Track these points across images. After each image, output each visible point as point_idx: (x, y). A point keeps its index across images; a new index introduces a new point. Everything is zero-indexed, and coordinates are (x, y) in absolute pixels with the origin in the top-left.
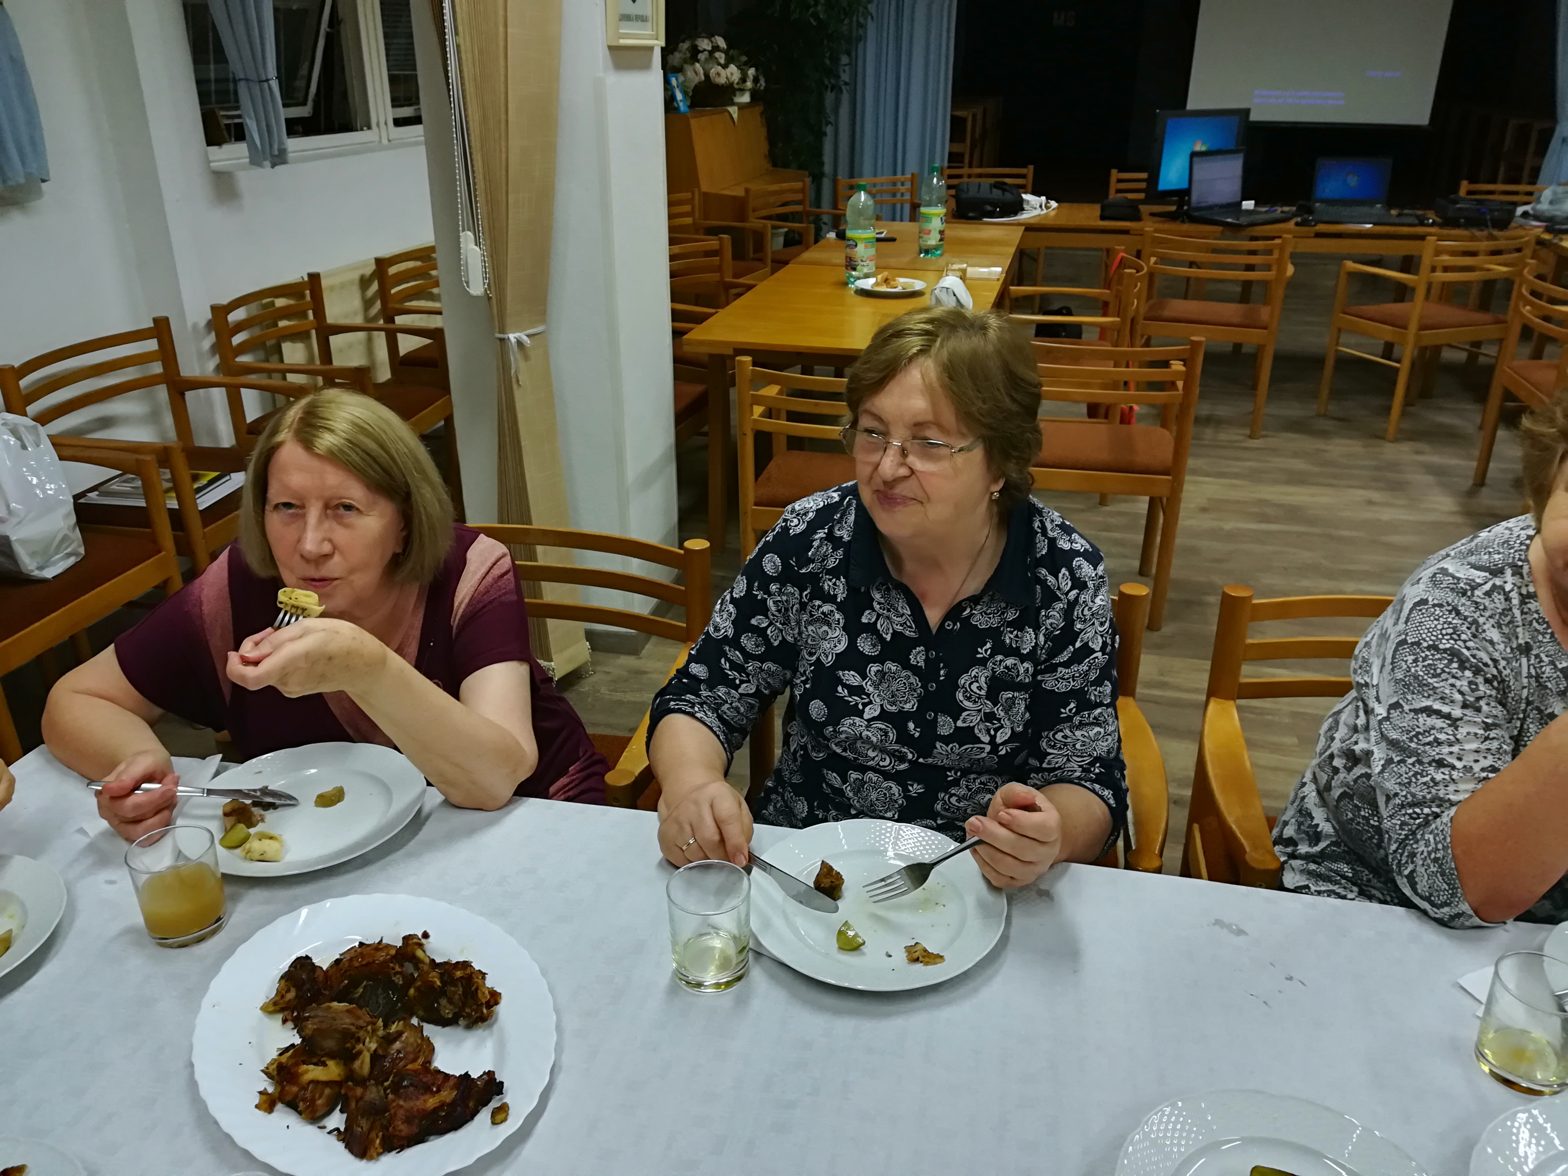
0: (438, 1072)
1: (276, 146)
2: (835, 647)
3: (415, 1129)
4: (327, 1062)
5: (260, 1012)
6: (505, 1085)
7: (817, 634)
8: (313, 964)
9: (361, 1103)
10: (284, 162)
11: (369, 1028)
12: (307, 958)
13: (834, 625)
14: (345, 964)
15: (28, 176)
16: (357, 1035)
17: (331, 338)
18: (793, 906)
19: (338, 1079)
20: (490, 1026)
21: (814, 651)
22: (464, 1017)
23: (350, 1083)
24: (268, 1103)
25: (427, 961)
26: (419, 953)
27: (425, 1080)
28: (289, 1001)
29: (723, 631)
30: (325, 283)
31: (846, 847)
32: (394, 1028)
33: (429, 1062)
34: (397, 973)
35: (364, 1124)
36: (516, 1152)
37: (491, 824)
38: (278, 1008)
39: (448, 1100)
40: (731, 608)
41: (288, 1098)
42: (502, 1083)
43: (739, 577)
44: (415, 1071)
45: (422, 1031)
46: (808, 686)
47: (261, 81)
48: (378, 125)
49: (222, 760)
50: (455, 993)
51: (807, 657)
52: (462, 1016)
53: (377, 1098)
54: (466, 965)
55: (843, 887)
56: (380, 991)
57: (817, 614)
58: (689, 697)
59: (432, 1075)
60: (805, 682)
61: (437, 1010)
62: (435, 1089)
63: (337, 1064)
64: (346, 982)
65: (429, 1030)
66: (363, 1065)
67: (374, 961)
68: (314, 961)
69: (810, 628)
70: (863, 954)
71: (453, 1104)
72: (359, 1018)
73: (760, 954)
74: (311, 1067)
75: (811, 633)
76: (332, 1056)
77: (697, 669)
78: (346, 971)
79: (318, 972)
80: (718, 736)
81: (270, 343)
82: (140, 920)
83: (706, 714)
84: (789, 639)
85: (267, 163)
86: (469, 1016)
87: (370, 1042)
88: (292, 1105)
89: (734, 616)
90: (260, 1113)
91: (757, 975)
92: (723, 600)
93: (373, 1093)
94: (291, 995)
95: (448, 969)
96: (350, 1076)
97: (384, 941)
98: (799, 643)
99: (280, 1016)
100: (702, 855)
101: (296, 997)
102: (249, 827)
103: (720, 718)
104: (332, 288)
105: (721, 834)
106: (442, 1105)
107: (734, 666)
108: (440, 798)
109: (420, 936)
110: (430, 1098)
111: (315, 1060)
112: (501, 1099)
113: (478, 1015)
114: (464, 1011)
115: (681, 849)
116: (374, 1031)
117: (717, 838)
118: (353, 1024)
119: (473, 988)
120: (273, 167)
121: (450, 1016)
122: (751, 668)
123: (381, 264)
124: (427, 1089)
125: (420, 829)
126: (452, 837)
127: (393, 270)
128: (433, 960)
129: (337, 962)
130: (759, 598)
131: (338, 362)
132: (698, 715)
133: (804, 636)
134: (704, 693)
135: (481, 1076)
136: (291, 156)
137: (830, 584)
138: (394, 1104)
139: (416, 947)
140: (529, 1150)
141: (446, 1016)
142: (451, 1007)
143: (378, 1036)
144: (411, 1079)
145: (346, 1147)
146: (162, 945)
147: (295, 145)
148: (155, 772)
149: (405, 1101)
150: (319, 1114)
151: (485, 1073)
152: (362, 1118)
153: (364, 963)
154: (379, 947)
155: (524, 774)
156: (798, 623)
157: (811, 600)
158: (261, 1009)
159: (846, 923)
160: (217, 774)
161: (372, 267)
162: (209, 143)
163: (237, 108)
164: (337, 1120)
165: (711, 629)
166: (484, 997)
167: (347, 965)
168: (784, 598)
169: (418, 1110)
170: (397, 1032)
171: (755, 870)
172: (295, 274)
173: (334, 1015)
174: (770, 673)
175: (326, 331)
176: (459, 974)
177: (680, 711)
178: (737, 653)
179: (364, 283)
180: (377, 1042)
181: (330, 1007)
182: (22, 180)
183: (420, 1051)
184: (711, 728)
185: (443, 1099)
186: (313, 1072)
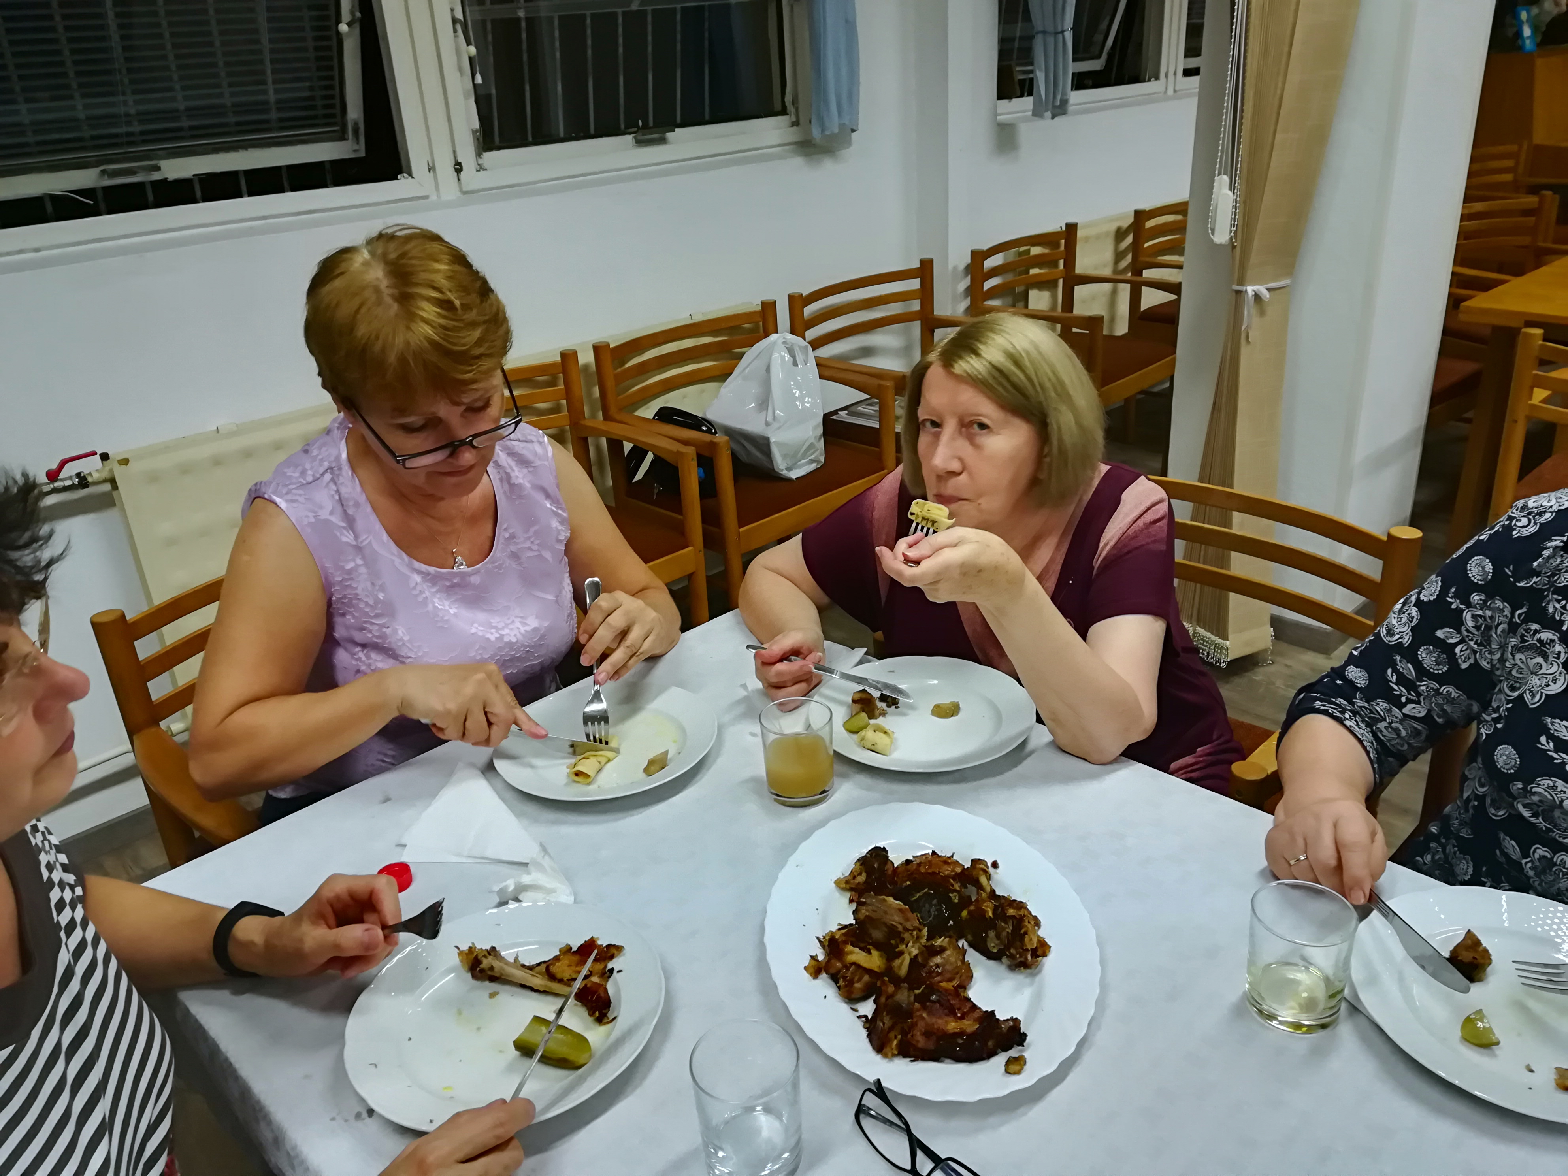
0: (968, 1000)
1: (1059, 97)
2: (1548, 686)
3: (931, 1045)
4: (872, 951)
5: (834, 885)
6: (1028, 1038)
7: (1527, 665)
8: (888, 857)
9: (890, 1000)
10: (1064, 113)
11: (915, 933)
12: (884, 849)
13: (1551, 659)
14: (913, 867)
15: (842, 126)
16: (902, 935)
17: (1076, 287)
18: (1413, 970)
19: (876, 970)
20: (1034, 975)
21: (1518, 685)
22: (1008, 957)
23: (886, 979)
24: (816, 969)
25: (988, 889)
26: (983, 880)
27: (952, 1002)
28: (859, 883)
29: (1397, 636)
30: (1080, 233)
31: (1506, 924)
32: (939, 942)
33: (964, 987)
34: (955, 891)
35: (888, 1021)
36: (1022, 1110)
37: (1093, 777)
38: (848, 887)
39: (969, 1030)
40: (1414, 611)
41: (833, 971)
42: (1025, 1035)
43: (1433, 577)
44: (946, 990)
45: (964, 955)
46: (1499, 726)
47: (1057, 33)
48: (1166, 76)
49: (866, 653)
50: (1004, 929)
51: (1507, 691)
52: (1006, 955)
53: (906, 1002)
54: (1021, 905)
55: (1489, 969)
56: (935, 902)
57: (1531, 641)
58: (1339, 700)
59: (960, 1000)
60: (1496, 721)
61: (985, 940)
62: (959, 1015)
63: (881, 956)
64: (908, 883)
65: (973, 957)
66: (903, 966)
67: (939, 872)
68: (889, 854)
69: (1519, 656)
70: (1495, 1056)
71: (972, 1036)
72: (907, 920)
73: (1355, 1009)
74: (857, 950)
75: (1518, 662)
76: (878, 947)
77: (1356, 674)
78: (912, 874)
79: (889, 866)
80: (1368, 753)
81: (1019, 289)
82: (763, 773)
83: (1358, 725)
84: (1484, 664)
85: (1048, 114)
86: (1011, 957)
87: (913, 947)
88: (834, 978)
89: (1415, 621)
90: (806, 975)
91: (1345, 1030)
92: (1407, 599)
93: (904, 997)
94: (862, 878)
95: (1004, 904)
96: (889, 971)
97: (955, 858)
98: (1498, 673)
99: (848, 895)
100: (1311, 876)
101: (865, 882)
102: (870, 718)
103: (1374, 734)
104: (1087, 239)
105: (1339, 859)
106: (961, 1033)
107: (1402, 680)
108: (1049, 737)
109: (989, 865)
110: (953, 1022)
111: (862, 945)
112: (1022, 1051)
113: (1022, 959)
114: (1009, 950)
115: (1288, 863)
116: (918, 938)
117: (1333, 862)
118: (901, 924)
119: (1022, 931)
120: (1053, 118)
121: (995, 950)
122: (1422, 688)
123: (1140, 216)
124: (951, 1012)
125: (1020, 763)
126: (1048, 778)
127: (1150, 224)
128: (994, 891)
129: (908, 862)
130: (1453, 606)
131: (1079, 310)
132: (1348, 723)
133: (1507, 664)
134: (1359, 703)
135: (1007, 1020)
136: (1071, 108)
137: (1558, 606)
138: (918, 1013)
139: (981, 872)
140: (1037, 1112)
141: (991, 949)
142: (997, 942)
143: (921, 943)
144: (939, 996)
145: (868, 1036)
146: (775, 800)
147: (1077, 97)
148: (802, 647)
149: (929, 1014)
150: (853, 996)
151: (1012, 1019)
152: (887, 1014)
153: (930, 871)
154: (948, 861)
155: (1138, 735)
156: (1503, 647)
157: (1525, 621)
158: (835, 882)
159: (1480, 1011)
160: (861, 662)
161: (1131, 220)
162: (1000, 97)
163: (1032, 64)
164: (868, 1008)
165: (1383, 631)
166: (1031, 943)
167: (915, 867)
168: (1488, 613)
169: (938, 1029)
170: (941, 946)
171: (1375, 915)
172: (1054, 224)
173: (886, 909)
174: (1448, 698)
175: (1073, 280)
176: (1011, 912)
177: (1325, 713)
178: (1410, 666)
179: (1120, 234)
180: (919, 949)
181: (885, 900)
182: (836, 131)
183: (957, 973)
184: (1360, 741)
185: (964, 1027)
186: (856, 955)
